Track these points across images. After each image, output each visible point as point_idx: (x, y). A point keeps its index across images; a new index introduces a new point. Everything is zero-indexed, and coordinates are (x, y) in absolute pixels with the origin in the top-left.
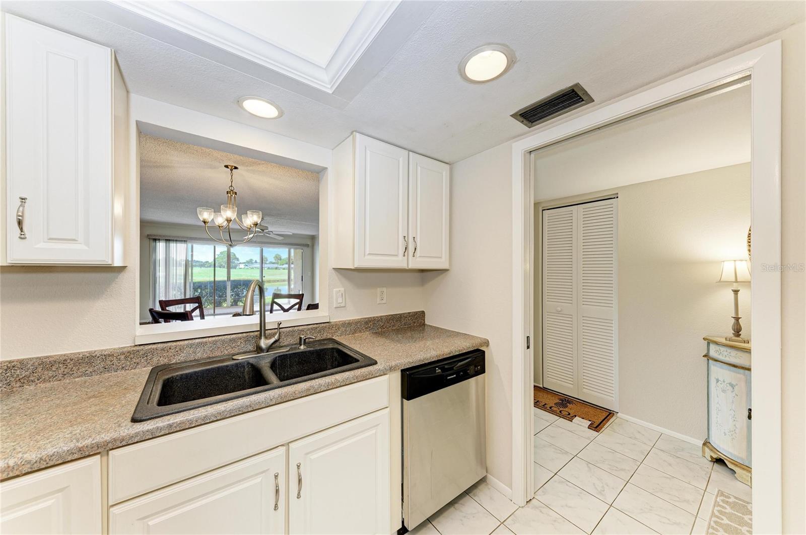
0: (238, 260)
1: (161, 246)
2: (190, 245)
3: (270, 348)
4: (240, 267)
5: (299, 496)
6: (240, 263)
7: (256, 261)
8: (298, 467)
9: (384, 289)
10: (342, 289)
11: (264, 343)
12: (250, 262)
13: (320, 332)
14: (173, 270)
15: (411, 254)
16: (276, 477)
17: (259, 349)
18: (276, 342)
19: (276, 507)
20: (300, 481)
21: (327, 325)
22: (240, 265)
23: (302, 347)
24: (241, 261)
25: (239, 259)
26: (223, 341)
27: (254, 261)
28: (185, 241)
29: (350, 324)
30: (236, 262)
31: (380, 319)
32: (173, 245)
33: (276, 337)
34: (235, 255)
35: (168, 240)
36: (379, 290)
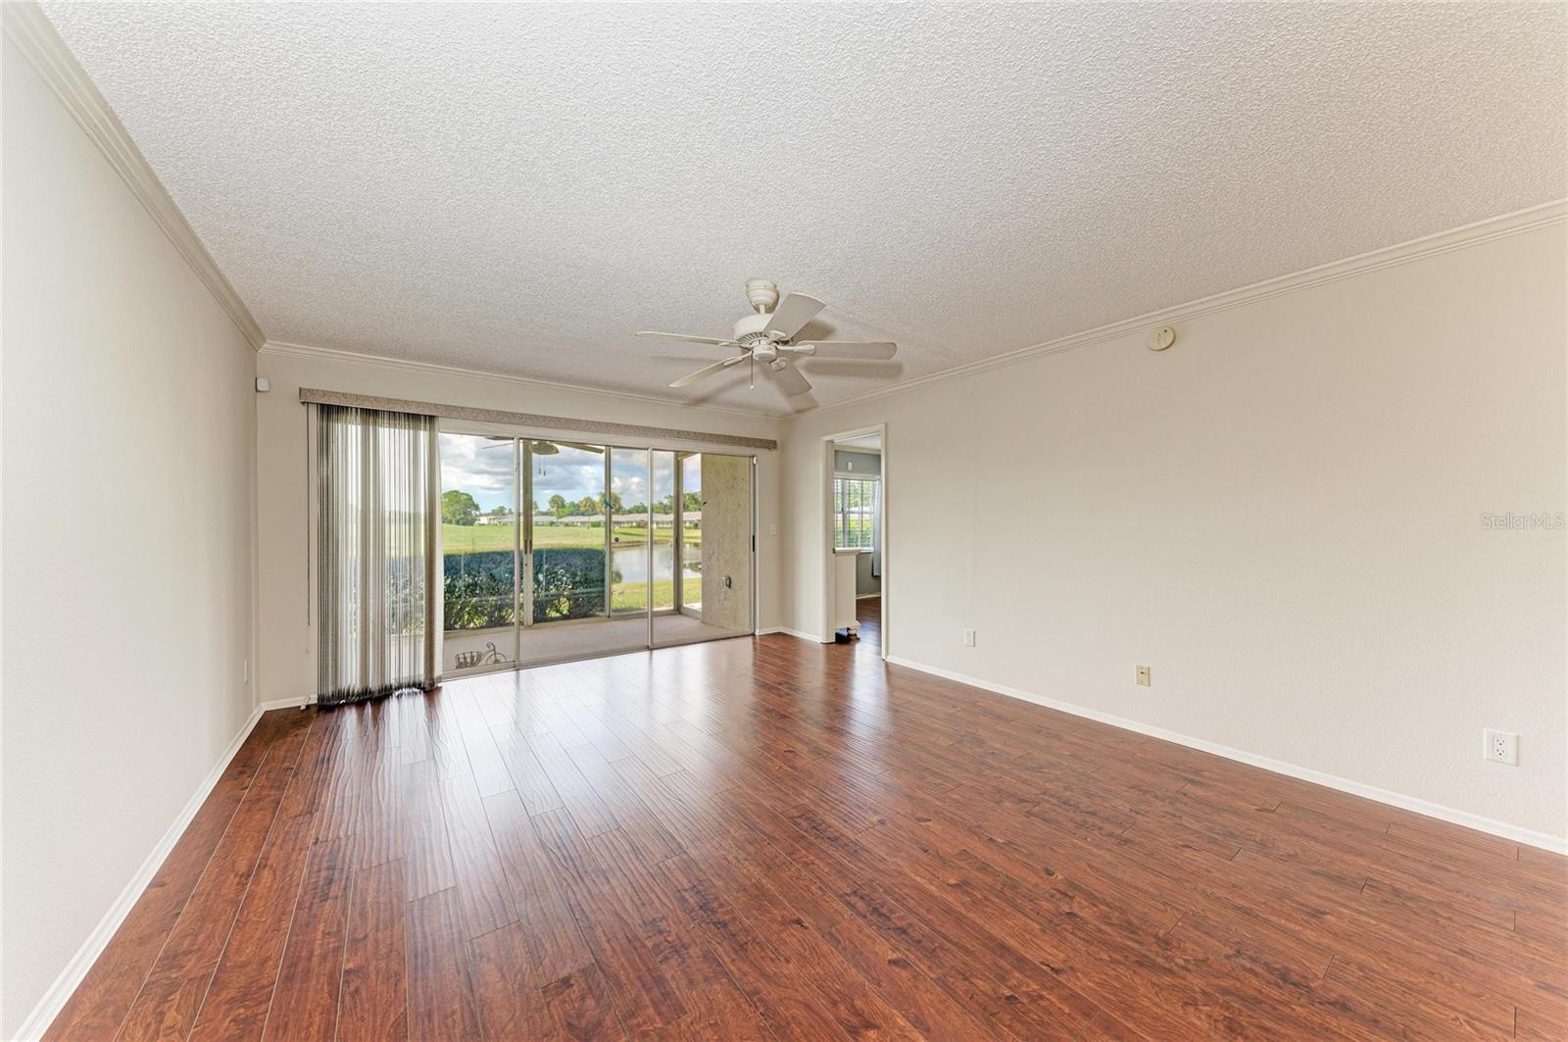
0: (477, 508)
4: (481, 523)
6: (481, 515)
7: (510, 510)
12: (500, 512)
22: (481, 518)
24: (482, 511)
25: (480, 506)
27: (507, 511)
30: (474, 512)
34: (471, 499)
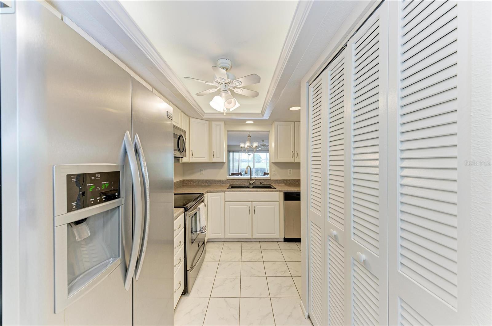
0: (261, 158)
1: (231, 154)
2: (240, 153)
3: (252, 184)
4: (262, 162)
5: (255, 214)
6: (262, 160)
8: (254, 207)
9: (291, 170)
10: (275, 169)
11: (251, 182)
13: (267, 182)
14: (235, 163)
15: (296, 157)
16: (250, 207)
17: (250, 184)
18: (254, 182)
19: (250, 214)
20: (254, 210)
21: (269, 180)
22: (262, 161)
23: (261, 185)
26: (243, 181)
28: (238, 152)
29: (277, 181)
30: (260, 159)
31: (289, 180)
32: (235, 153)
33: (254, 181)
34: (260, 156)
35: (233, 152)
36: (289, 170)
